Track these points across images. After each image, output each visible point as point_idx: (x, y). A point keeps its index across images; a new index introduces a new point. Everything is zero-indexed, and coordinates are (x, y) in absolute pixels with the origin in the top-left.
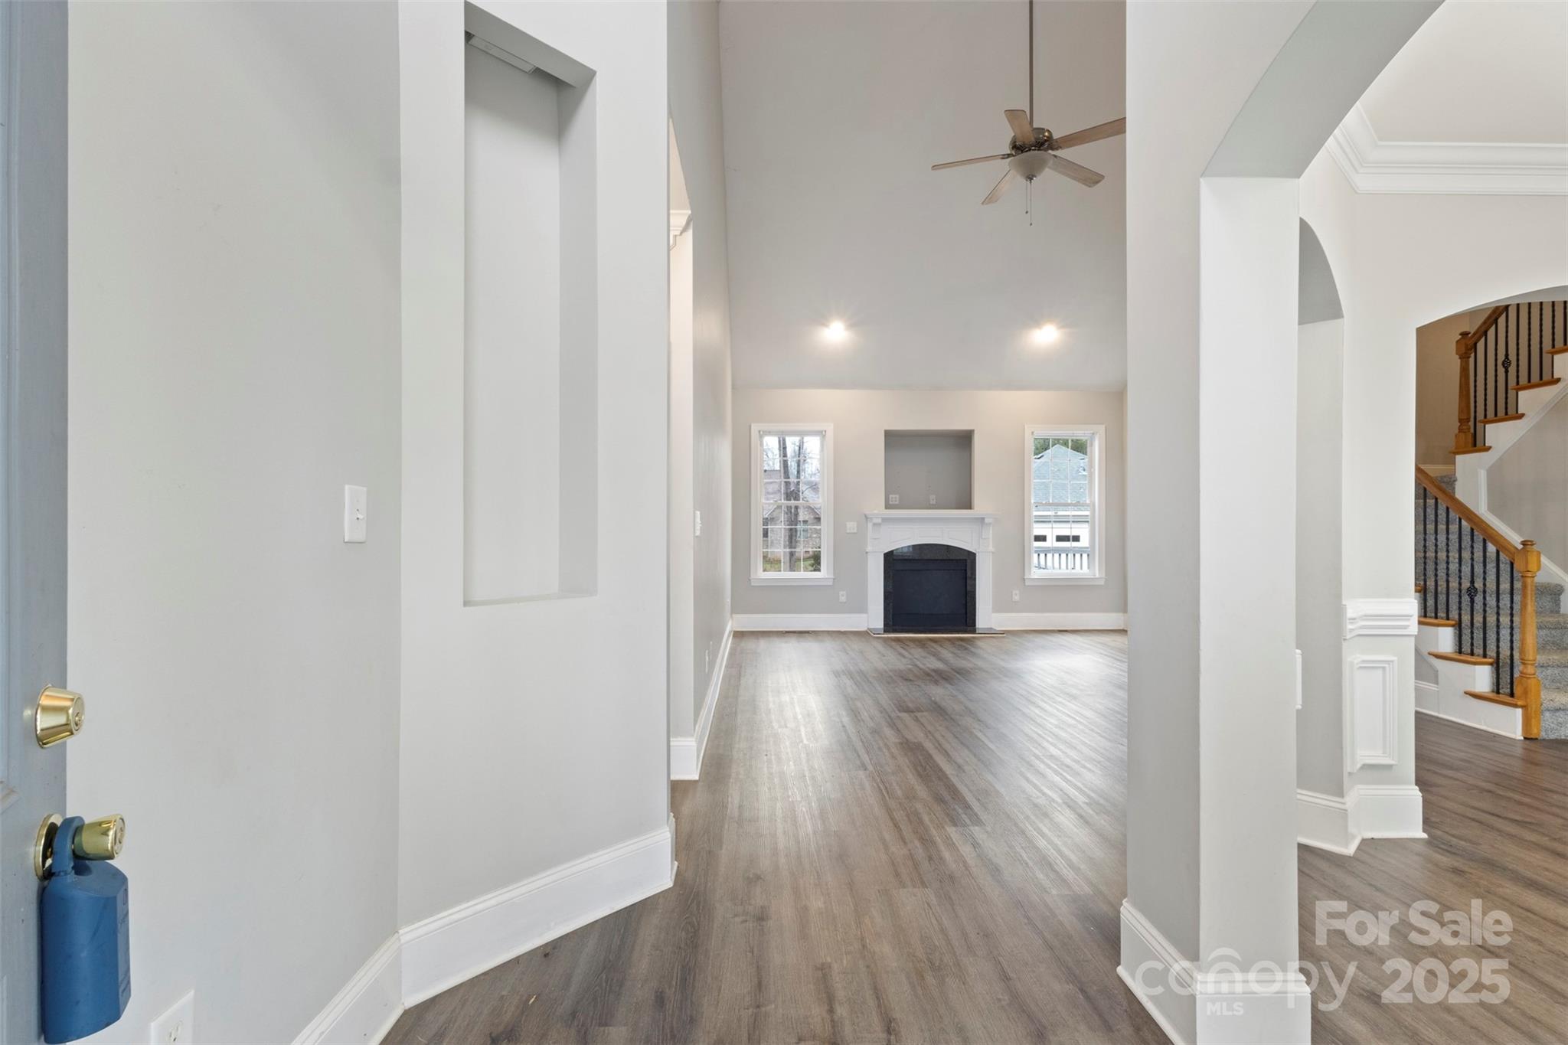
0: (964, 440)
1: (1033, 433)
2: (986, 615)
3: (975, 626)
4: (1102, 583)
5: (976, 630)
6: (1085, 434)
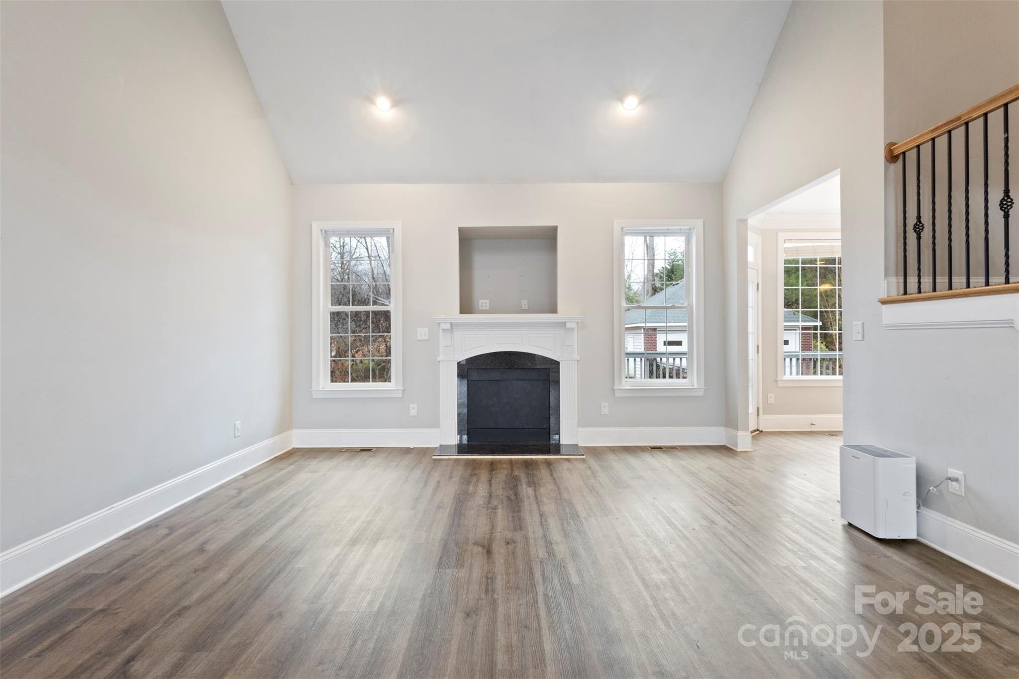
1: (622, 228)
2: (571, 431)
3: (558, 444)
4: (701, 393)
5: (561, 446)
6: (680, 229)
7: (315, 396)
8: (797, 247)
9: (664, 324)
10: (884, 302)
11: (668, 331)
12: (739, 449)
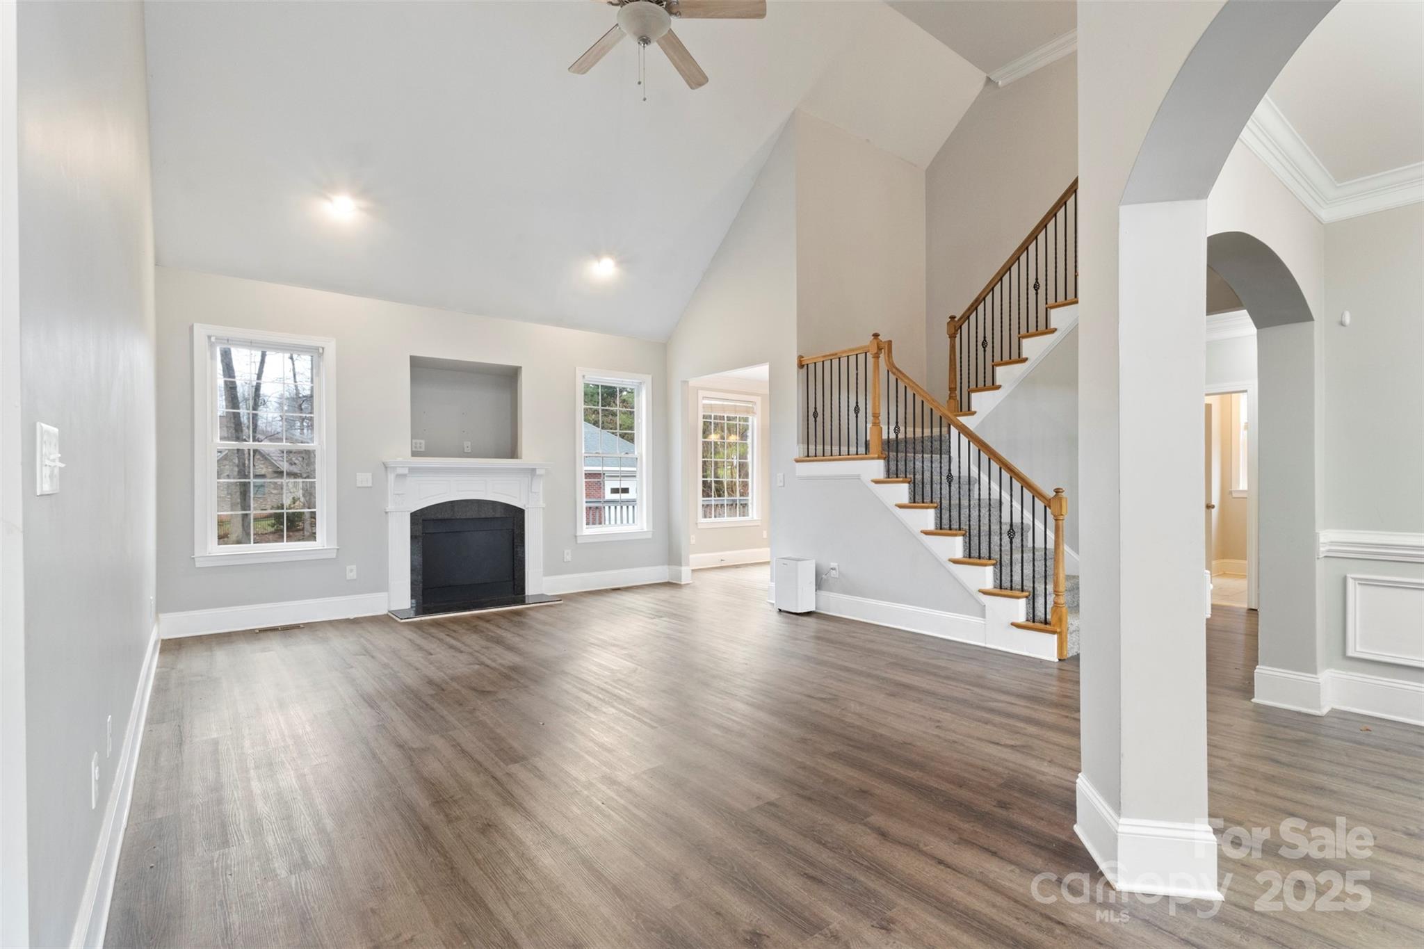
0: (509, 378)
1: (584, 376)
2: (537, 581)
3: (524, 593)
4: (651, 536)
5: (527, 598)
6: (633, 382)
7: (198, 565)
8: (711, 405)
9: (618, 469)
10: (797, 461)
11: (622, 476)
12: (683, 582)
